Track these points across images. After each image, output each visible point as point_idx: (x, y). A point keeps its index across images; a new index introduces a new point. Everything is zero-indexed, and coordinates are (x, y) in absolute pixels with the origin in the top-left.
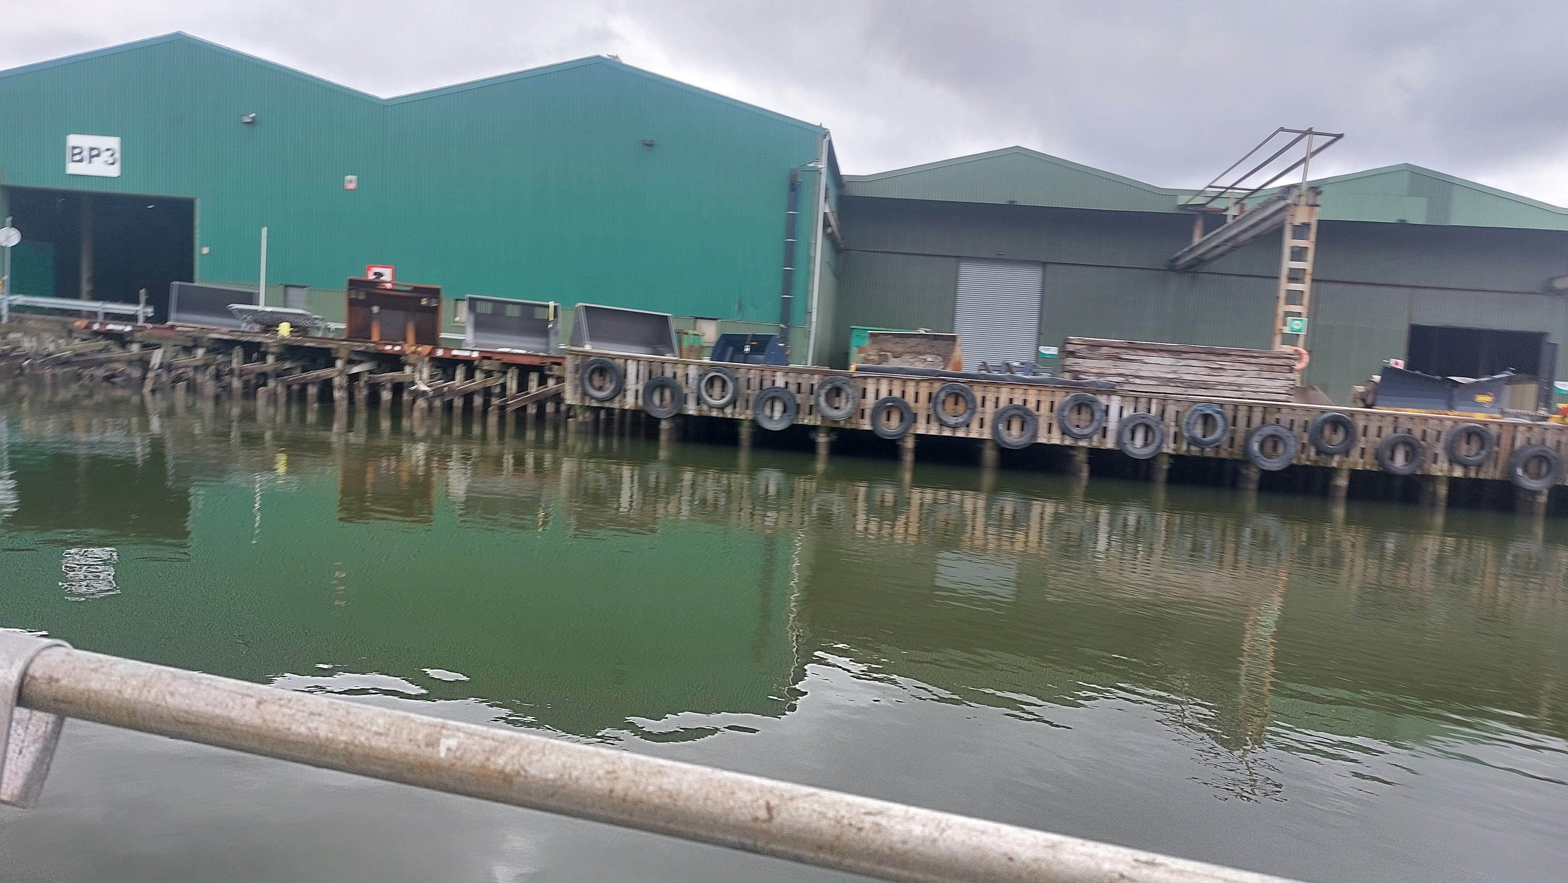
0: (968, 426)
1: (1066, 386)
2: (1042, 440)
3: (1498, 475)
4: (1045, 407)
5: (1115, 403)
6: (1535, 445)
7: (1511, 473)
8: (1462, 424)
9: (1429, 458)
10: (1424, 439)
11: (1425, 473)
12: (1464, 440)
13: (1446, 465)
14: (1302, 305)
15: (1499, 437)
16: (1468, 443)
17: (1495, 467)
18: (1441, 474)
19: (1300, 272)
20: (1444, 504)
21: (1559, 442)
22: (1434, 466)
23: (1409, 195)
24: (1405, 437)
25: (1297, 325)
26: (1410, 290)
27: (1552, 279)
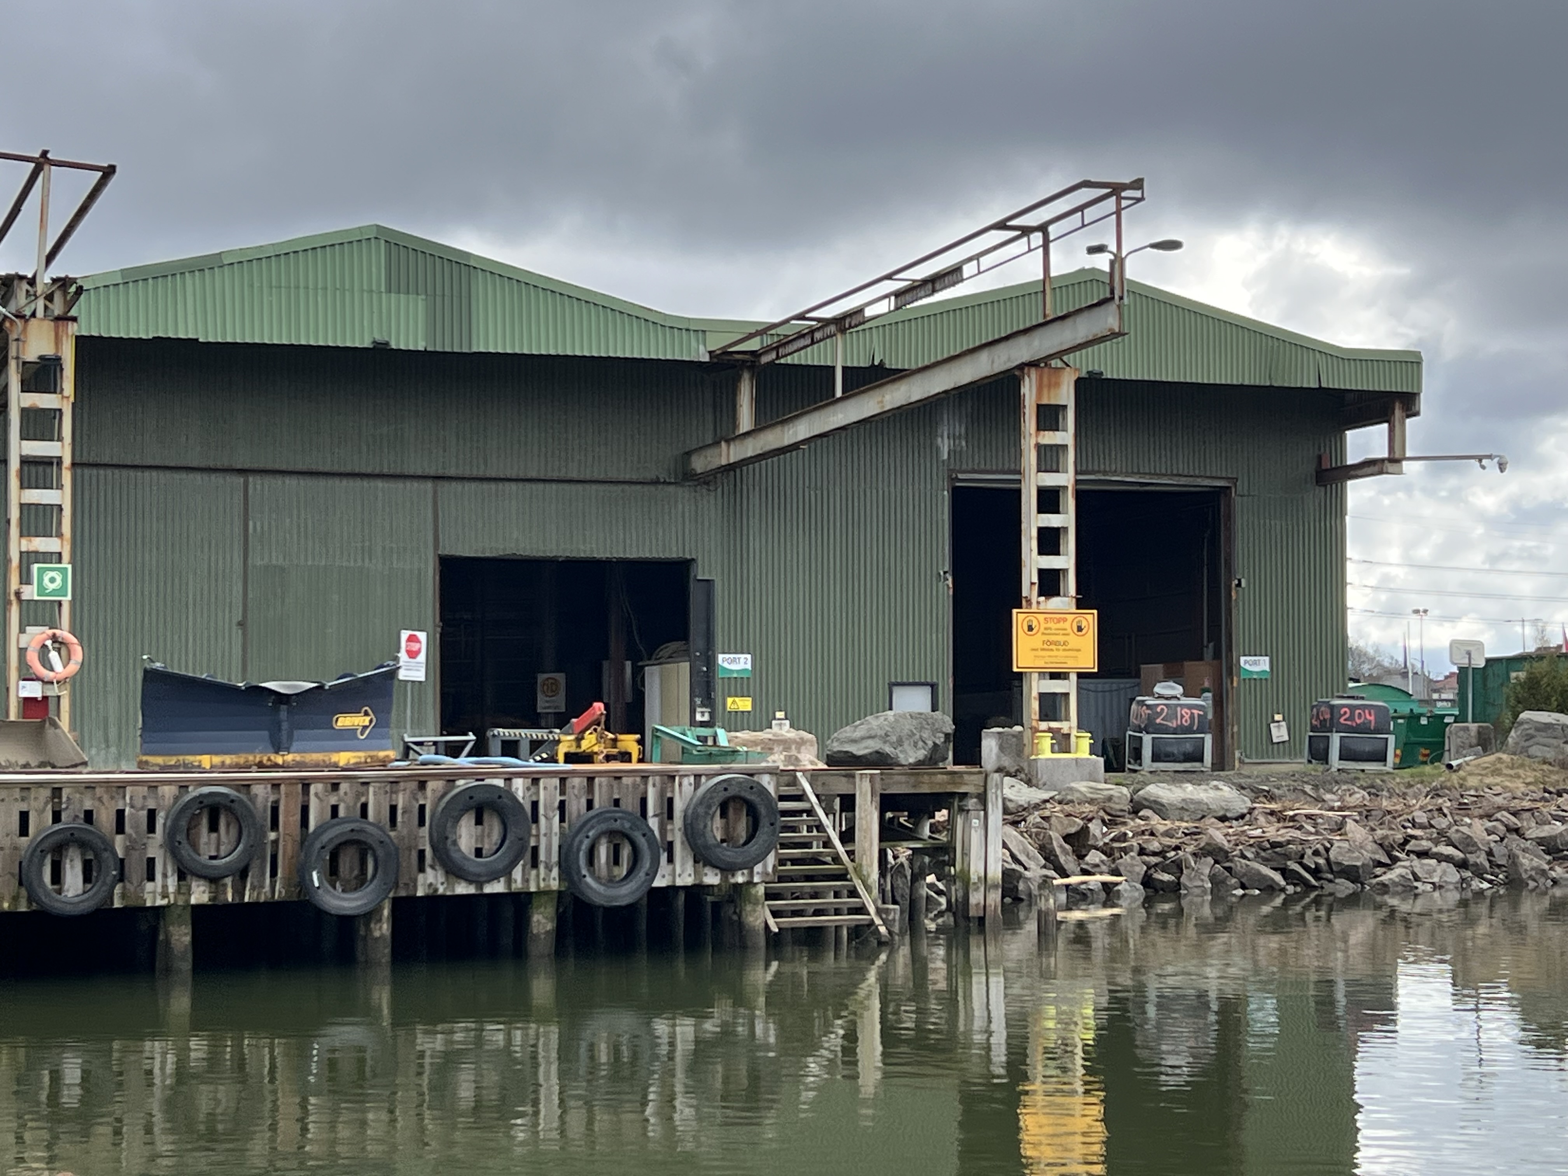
3: (280, 893)
6: (345, 821)
7: (303, 883)
8: (193, 792)
9: (136, 870)
10: (120, 828)
11: (132, 903)
12: (205, 822)
13: (172, 883)
14: (60, 535)
15: (275, 810)
16: (214, 827)
17: (274, 874)
18: (165, 902)
19: (50, 463)
20: (186, 966)
21: (393, 809)
22: (149, 886)
23: (389, 291)
24: (71, 831)
25: (52, 580)
26: (429, 485)
27: (688, 454)
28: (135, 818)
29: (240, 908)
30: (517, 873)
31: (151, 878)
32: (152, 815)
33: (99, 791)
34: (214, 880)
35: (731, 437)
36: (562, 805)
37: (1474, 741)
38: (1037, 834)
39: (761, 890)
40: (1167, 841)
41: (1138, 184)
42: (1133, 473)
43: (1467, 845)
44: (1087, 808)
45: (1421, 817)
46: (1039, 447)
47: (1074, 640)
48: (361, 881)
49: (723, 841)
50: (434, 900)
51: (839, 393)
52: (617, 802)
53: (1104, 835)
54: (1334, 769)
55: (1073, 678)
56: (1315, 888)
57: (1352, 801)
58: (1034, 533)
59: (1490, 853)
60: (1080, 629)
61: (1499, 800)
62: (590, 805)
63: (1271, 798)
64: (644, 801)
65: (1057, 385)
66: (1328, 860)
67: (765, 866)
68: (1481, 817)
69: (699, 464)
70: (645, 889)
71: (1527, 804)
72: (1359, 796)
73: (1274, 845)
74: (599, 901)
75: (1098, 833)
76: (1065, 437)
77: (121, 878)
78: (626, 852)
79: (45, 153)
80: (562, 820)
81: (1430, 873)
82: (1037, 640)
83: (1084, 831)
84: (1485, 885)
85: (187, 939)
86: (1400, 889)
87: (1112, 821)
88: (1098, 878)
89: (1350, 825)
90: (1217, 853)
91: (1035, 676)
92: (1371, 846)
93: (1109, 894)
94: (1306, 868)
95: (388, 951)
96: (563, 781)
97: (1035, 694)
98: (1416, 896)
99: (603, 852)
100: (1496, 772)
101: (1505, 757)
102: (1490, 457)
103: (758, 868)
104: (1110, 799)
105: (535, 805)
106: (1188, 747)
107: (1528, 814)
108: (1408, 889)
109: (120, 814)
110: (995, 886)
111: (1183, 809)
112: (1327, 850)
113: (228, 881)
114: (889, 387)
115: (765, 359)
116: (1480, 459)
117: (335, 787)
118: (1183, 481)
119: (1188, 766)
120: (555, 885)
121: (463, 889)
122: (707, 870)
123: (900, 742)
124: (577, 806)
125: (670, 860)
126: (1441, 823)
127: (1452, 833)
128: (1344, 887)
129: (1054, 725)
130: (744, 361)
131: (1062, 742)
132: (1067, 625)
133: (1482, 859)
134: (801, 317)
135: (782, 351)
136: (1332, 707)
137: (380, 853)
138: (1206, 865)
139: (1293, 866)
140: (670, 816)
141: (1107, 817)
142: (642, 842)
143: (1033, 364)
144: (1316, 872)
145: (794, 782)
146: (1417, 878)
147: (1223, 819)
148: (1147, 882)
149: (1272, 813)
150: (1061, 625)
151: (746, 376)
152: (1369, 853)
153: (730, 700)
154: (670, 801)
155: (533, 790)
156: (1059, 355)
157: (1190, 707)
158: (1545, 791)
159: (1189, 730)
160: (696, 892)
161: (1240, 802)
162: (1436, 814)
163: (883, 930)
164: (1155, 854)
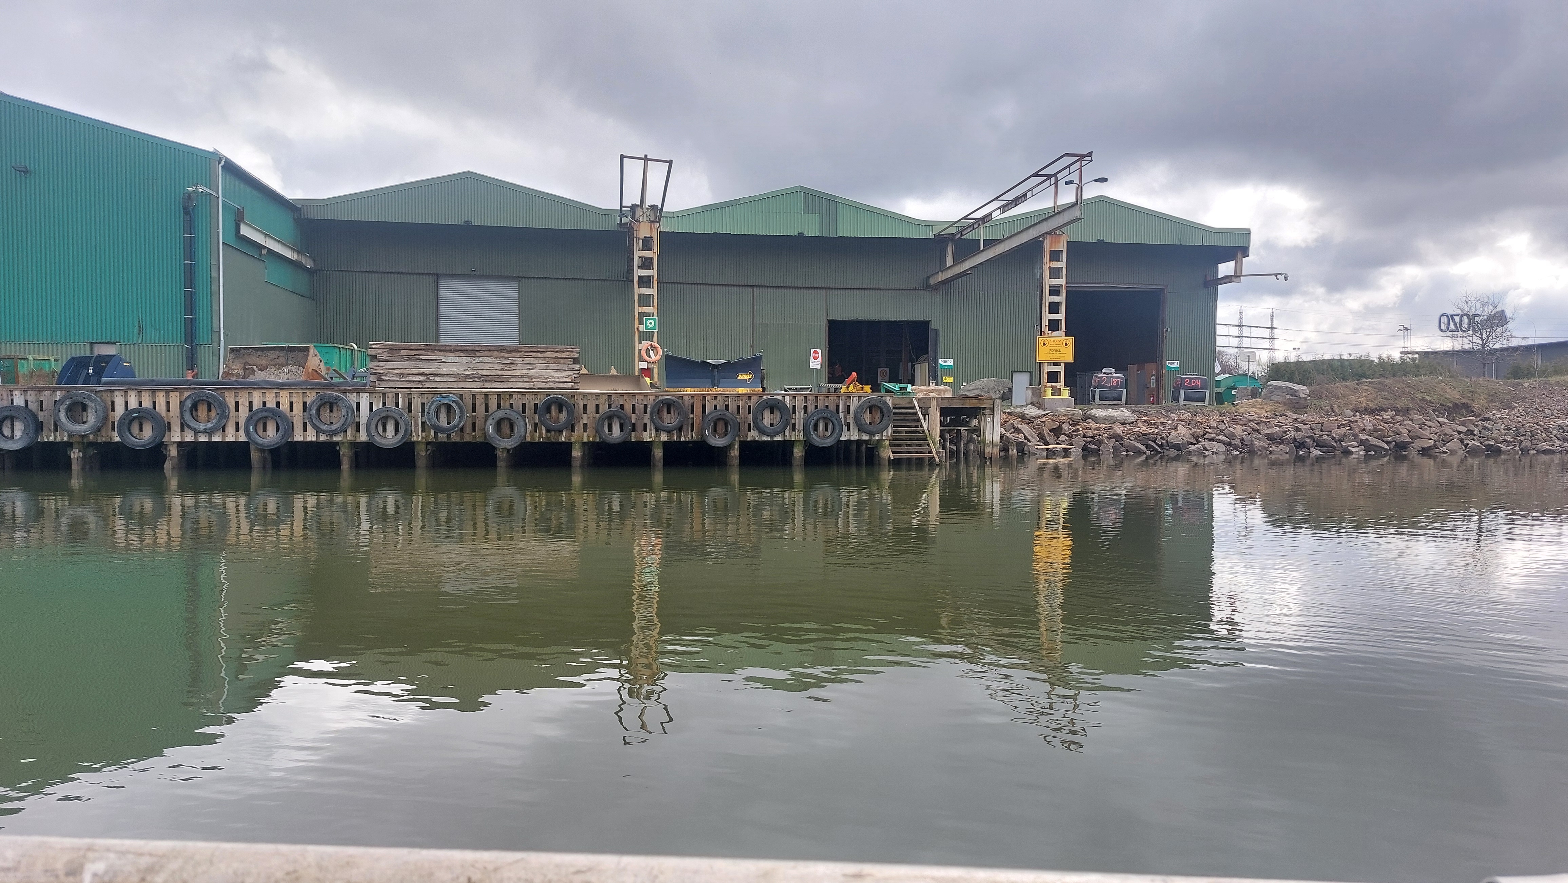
0: (224, 430)
1: (316, 387)
2: (298, 437)
3: (695, 438)
4: (298, 408)
5: (364, 400)
6: (719, 411)
7: (703, 435)
8: (660, 398)
9: (640, 427)
10: (634, 412)
11: (638, 440)
12: (665, 410)
13: (653, 432)
14: (653, 306)
15: (692, 406)
16: (669, 412)
17: (692, 431)
18: (651, 440)
19: (650, 278)
20: (661, 464)
21: (738, 407)
22: (645, 433)
23: (805, 212)
24: (614, 412)
25: (651, 323)
26: (824, 291)
27: (929, 277)
28: (639, 408)
29: (680, 442)
30: (787, 433)
31: (645, 430)
32: (646, 406)
33: (625, 397)
34: (669, 432)
35: (945, 269)
36: (805, 407)
37: (1249, 394)
38: (1038, 428)
39: (887, 442)
40: (1096, 432)
41: (1090, 154)
42: (1121, 284)
43: (1232, 436)
44: (1062, 418)
45: (1213, 424)
46: (1050, 268)
47: (1064, 349)
48: (726, 433)
49: (870, 423)
50: (754, 442)
51: (982, 249)
52: (827, 407)
53: (1070, 429)
54: (1181, 405)
55: (1063, 365)
56: (1160, 452)
57: (1183, 417)
58: (1047, 304)
59: (1243, 440)
60: (1066, 345)
61: (1251, 418)
62: (816, 407)
63: (1147, 415)
64: (838, 406)
65: (1059, 242)
66: (1167, 441)
67: (887, 433)
68: (1242, 425)
69: (932, 281)
70: (836, 440)
71: (1263, 420)
72: (1187, 415)
73: (1144, 434)
74: (817, 444)
75: (1066, 428)
76: (1062, 264)
77: (634, 430)
78: (830, 426)
79: (646, 156)
80: (805, 413)
81: (1212, 447)
82: (1047, 349)
83: (1060, 427)
84: (1238, 453)
85: (661, 454)
86: (1197, 453)
87: (1074, 423)
88: (1062, 446)
89: (1180, 426)
90: (1118, 438)
91: (1046, 364)
92: (1188, 436)
93: (1066, 453)
94: (1157, 444)
95: (737, 461)
96: (805, 398)
97: (1046, 371)
98: (1205, 456)
99: (821, 426)
100: (1254, 406)
101: (1259, 400)
102: (1280, 274)
103: (884, 433)
104: (1073, 414)
105: (794, 407)
106: (1116, 395)
107: (1264, 424)
108: (1201, 453)
109: (634, 406)
110: (997, 445)
111: (1106, 419)
112: (1167, 437)
113: (675, 432)
114: (997, 246)
115: (957, 237)
116: (1276, 275)
117: (716, 398)
118: (1143, 286)
119: (1115, 402)
120: (802, 438)
121: (765, 438)
122: (863, 434)
123: (988, 391)
124: (811, 408)
125: (849, 430)
126: (1222, 427)
127: (1226, 431)
128: (1173, 452)
129: (1054, 384)
130: (949, 238)
131: (1056, 392)
132: (1061, 343)
133: (1238, 442)
134: (965, 218)
135: (963, 234)
136: (1182, 379)
137: (731, 423)
138: (1112, 442)
139: (1151, 443)
140: (849, 413)
141: (1071, 422)
142: (836, 422)
143: (1047, 233)
144: (1161, 446)
145: (912, 402)
146: (1205, 449)
147: (1123, 424)
148: (1085, 449)
149: (1145, 422)
150: (1058, 343)
151: (950, 244)
152: (1188, 438)
153: (944, 378)
154: (849, 406)
155: (793, 401)
156: (1059, 228)
157: (1117, 378)
158: (1275, 414)
159: (1116, 387)
160: (859, 442)
161: (1132, 417)
162: (1220, 423)
163: (937, 460)
164: (1090, 437)
